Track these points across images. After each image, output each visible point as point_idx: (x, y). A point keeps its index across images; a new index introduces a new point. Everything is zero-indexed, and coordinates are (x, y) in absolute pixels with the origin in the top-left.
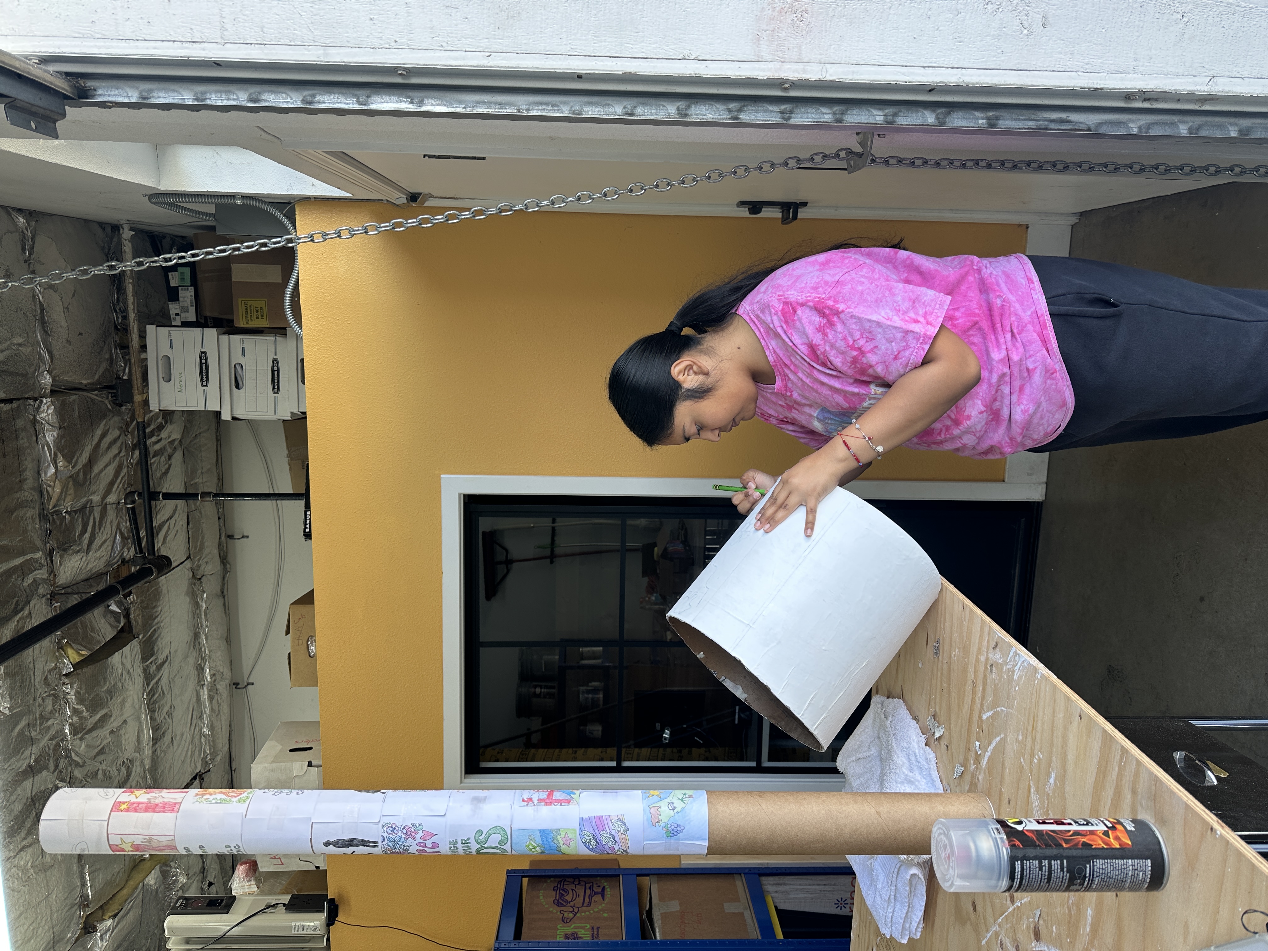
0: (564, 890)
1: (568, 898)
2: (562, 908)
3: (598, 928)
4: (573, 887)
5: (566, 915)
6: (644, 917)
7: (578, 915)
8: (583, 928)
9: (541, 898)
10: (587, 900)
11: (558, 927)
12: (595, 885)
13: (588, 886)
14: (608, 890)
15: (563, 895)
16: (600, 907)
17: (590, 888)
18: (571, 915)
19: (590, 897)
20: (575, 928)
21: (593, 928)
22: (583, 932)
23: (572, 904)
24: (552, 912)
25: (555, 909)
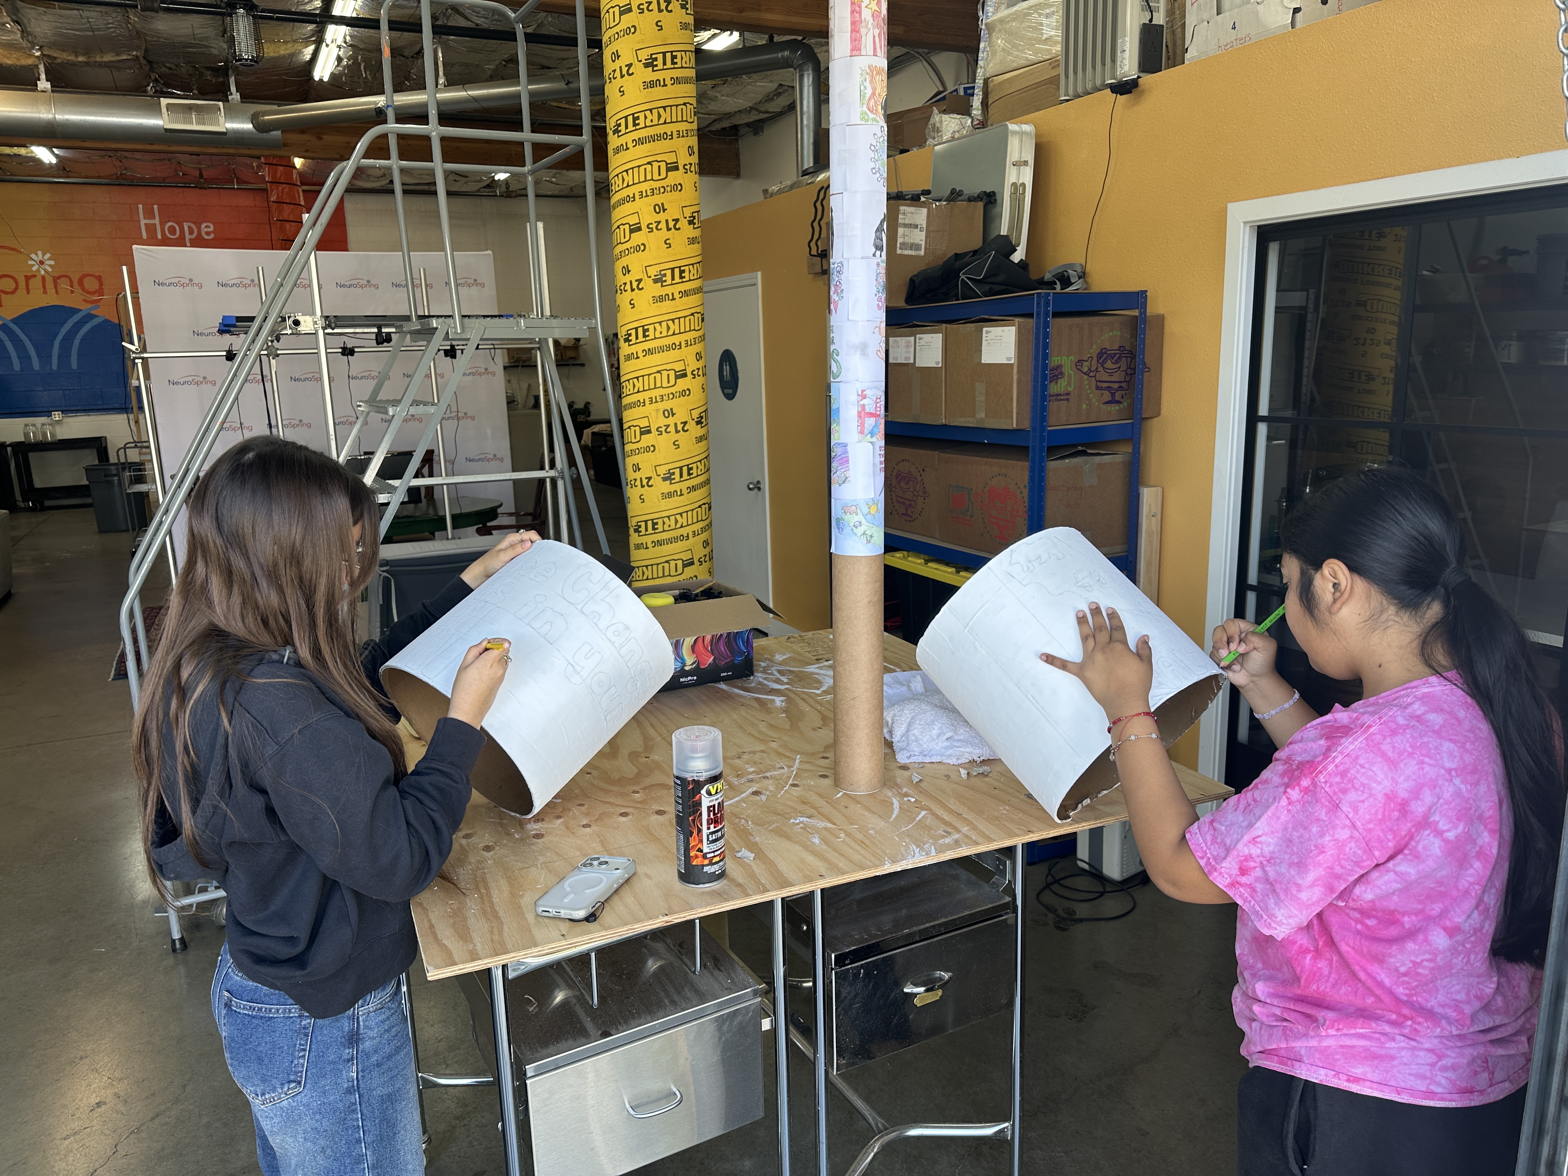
0: (1119, 358)
1: (1109, 364)
2: (1095, 359)
3: (1068, 400)
4: (1124, 368)
5: (1086, 363)
6: (1080, 448)
7: (1086, 377)
8: (1069, 384)
9: (1111, 334)
10: (1105, 385)
11: (1072, 357)
12: (1124, 392)
13: (1124, 385)
14: (1117, 408)
15: (1113, 358)
16: (1094, 400)
17: (1120, 387)
18: (1085, 369)
19: (1108, 389)
20: (1070, 375)
21: (1068, 394)
22: (1064, 384)
23: (1100, 369)
24: (1091, 347)
25: (1095, 350)
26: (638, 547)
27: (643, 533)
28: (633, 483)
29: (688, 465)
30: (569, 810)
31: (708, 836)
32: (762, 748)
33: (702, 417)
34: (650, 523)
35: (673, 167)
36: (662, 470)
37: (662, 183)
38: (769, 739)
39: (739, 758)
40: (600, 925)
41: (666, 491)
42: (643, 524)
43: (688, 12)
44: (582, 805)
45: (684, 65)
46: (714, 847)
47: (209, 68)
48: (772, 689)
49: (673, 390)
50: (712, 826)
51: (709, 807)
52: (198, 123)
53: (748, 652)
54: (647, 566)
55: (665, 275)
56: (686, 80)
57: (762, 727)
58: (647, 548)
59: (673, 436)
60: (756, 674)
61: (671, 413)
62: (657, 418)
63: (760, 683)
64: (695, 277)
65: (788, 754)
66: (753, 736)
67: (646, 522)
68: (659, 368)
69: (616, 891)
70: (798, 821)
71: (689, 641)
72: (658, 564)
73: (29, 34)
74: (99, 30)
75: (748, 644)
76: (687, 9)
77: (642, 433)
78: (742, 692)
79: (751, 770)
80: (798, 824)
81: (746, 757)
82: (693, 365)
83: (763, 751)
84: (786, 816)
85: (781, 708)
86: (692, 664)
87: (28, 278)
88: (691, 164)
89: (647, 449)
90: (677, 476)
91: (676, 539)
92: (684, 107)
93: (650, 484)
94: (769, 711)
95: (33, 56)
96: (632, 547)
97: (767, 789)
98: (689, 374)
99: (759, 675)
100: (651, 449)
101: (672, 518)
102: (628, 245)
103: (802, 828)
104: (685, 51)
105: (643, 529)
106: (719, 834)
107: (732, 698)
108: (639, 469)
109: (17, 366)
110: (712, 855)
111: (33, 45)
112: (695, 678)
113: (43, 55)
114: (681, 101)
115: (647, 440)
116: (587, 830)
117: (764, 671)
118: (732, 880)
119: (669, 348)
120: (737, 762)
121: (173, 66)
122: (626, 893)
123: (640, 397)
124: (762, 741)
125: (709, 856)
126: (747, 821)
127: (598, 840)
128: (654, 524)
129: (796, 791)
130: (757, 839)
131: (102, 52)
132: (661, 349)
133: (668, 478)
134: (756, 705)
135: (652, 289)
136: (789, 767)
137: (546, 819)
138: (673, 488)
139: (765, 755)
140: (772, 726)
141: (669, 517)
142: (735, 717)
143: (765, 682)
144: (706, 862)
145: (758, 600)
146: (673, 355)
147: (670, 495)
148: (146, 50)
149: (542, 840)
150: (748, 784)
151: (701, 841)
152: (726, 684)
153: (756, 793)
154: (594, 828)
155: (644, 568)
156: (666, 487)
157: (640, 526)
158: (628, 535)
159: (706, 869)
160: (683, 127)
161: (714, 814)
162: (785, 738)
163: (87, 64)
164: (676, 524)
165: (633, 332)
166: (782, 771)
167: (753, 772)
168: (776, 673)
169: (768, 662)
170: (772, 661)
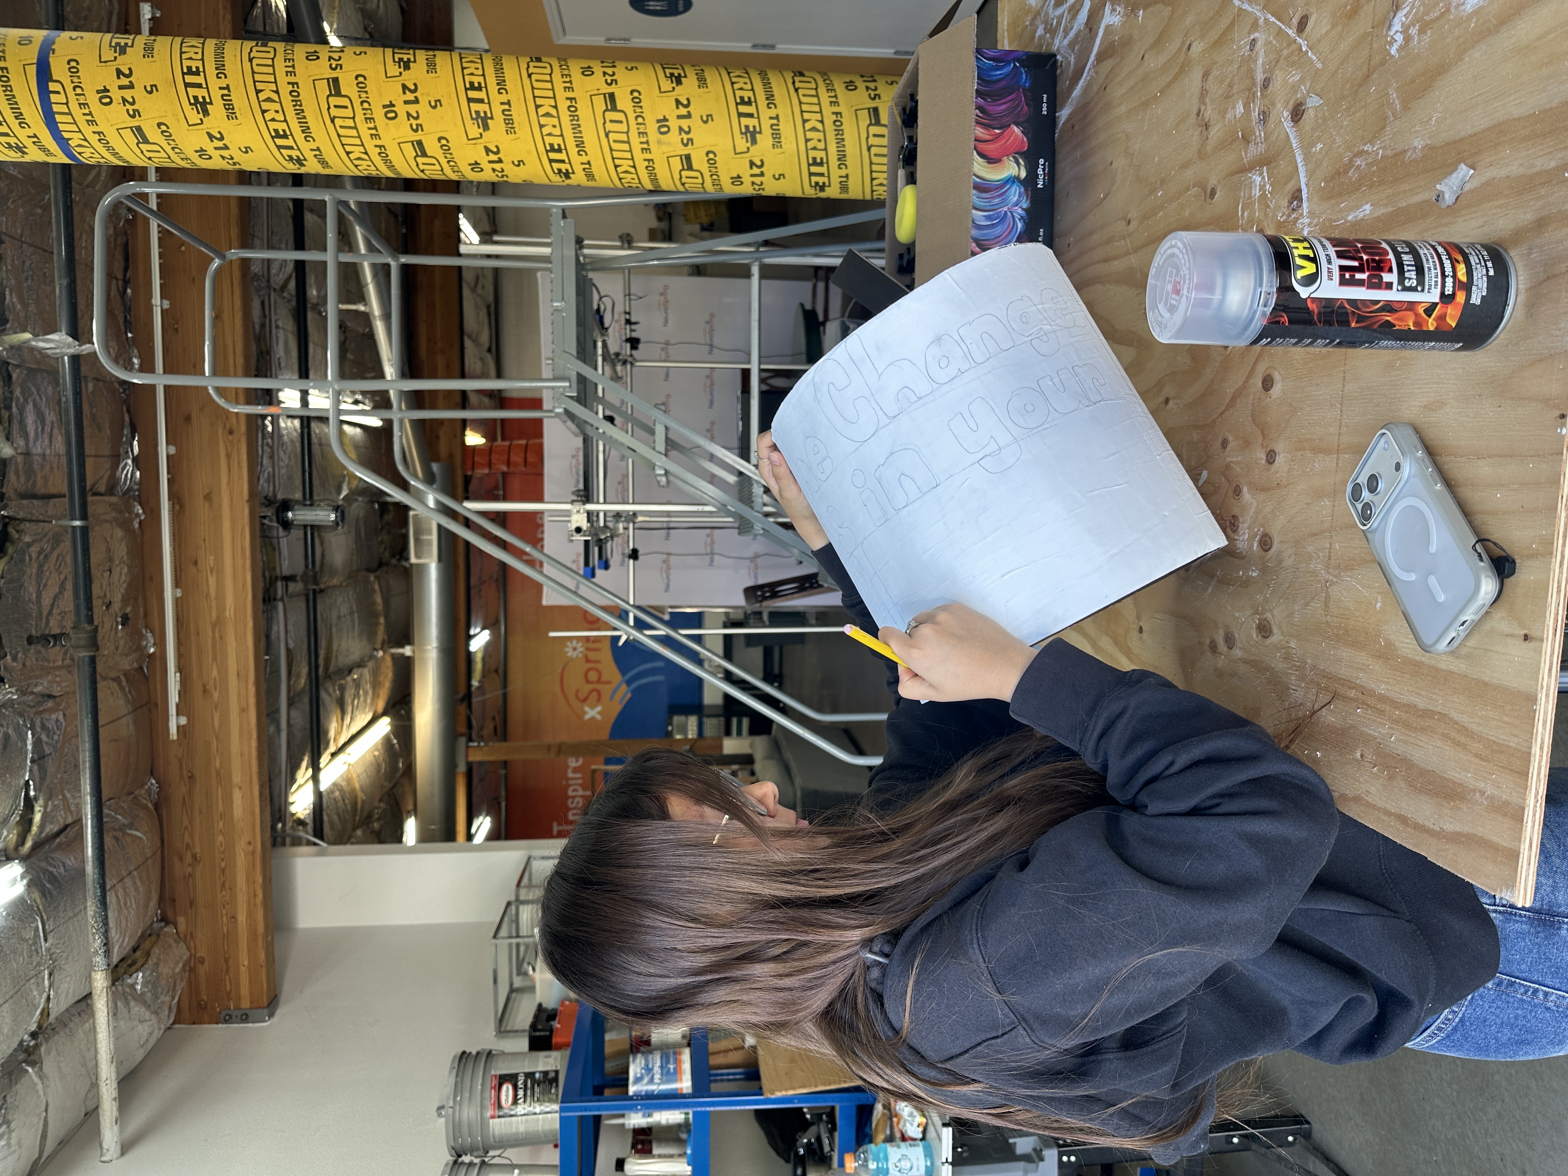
26: (844, 188)
27: (825, 180)
28: (757, 187)
29: (737, 104)
30: (1228, 467)
31: (1406, 289)
32: (1196, 75)
33: (672, 75)
34: (814, 169)
35: (335, 86)
36: (742, 144)
37: (357, 104)
38: (1182, 55)
39: (1207, 126)
40: (1532, 556)
41: (770, 141)
42: (814, 179)
43: (130, 43)
44: (1225, 443)
45: (199, 56)
46: (1432, 275)
47: (381, 517)
48: (1087, 24)
49: (631, 116)
50: (1387, 277)
51: (1343, 282)
52: (430, 534)
53: (1014, 60)
54: (872, 179)
55: (477, 113)
56: (219, 55)
57: (1154, 62)
58: (847, 176)
59: (695, 123)
60: (1055, 49)
61: (663, 121)
62: (669, 144)
63: (1072, 45)
64: (479, 66)
65: (1224, 23)
66: (1168, 85)
67: (811, 174)
68: (602, 134)
69: (1449, 484)
70: (1399, 37)
71: (980, 168)
72: (871, 163)
73: (362, 660)
74: (351, 608)
75: (1003, 58)
76: (126, 44)
77: (690, 168)
78: (1081, 83)
79: (1240, 109)
80: (1407, 39)
81: (1209, 112)
82: (597, 82)
83: (1206, 75)
84: (1377, 59)
85: (1126, 15)
86: (1018, 164)
87: (588, 661)
88: (330, 58)
89: (712, 163)
90: (751, 122)
91: (839, 132)
92: (255, 62)
93: (759, 163)
94: (1127, 42)
95: (383, 657)
96: (844, 196)
97: (1295, 88)
98: (610, 90)
99: (1057, 42)
100: (711, 157)
101: (810, 135)
102: (443, 161)
103: (1422, 32)
104: (181, 53)
105: (821, 180)
106: (1407, 259)
107: (1087, 104)
108: (739, 177)
109: (660, 678)
110: (1449, 281)
111: (372, 657)
112: (1041, 161)
113: (382, 649)
114: (247, 65)
115: (699, 161)
116: (1280, 459)
117: (1052, 31)
118: (1519, 236)
119: (574, 117)
120: (1215, 132)
121: (383, 546)
122: (1460, 469)
123: (641, 166)
124: (1184, 69)
125: (1449, 290)
126: (1361, 153)
127: (1308, 454)
128: (815, 163)
129: (1319, 25)
130: (1418, 143)
131: (374, 604)
132: (576, 128)
133: (752, 135)
134: (1109, 64)
135: (496, 134)
136: (1255, 26)
137: (1236, 511)
138: (767, 131)
139: (1215, 73)
140: (1158, 43)
141: (807, 141)
142: (1123, 108)
143: (1072, 34)
144: (1461, 297)
145: (931, 35)
146: (584, 111)
147: (776, 136)
148: (369, 570)
149: (1276, 541)
150: (1271, 125)
151: (1411, 306)
152: (1062, 106)
153: (1297, 114)
154: (1280, 447)
155: (875, 182)
156: (765, 140)
157: (817, 183)
158: (828, 200)
159: (1476, 299)
160: (281, 66)
161: (1360, 269)
162: (1189, 20)
163: (386, 617)
164: (818, 130)
165: (556, 166)
166: (1259, 44)
167: (1246, 106)
168: (1059, 11)
169: (1038, 22)
170: (1038, 13)
